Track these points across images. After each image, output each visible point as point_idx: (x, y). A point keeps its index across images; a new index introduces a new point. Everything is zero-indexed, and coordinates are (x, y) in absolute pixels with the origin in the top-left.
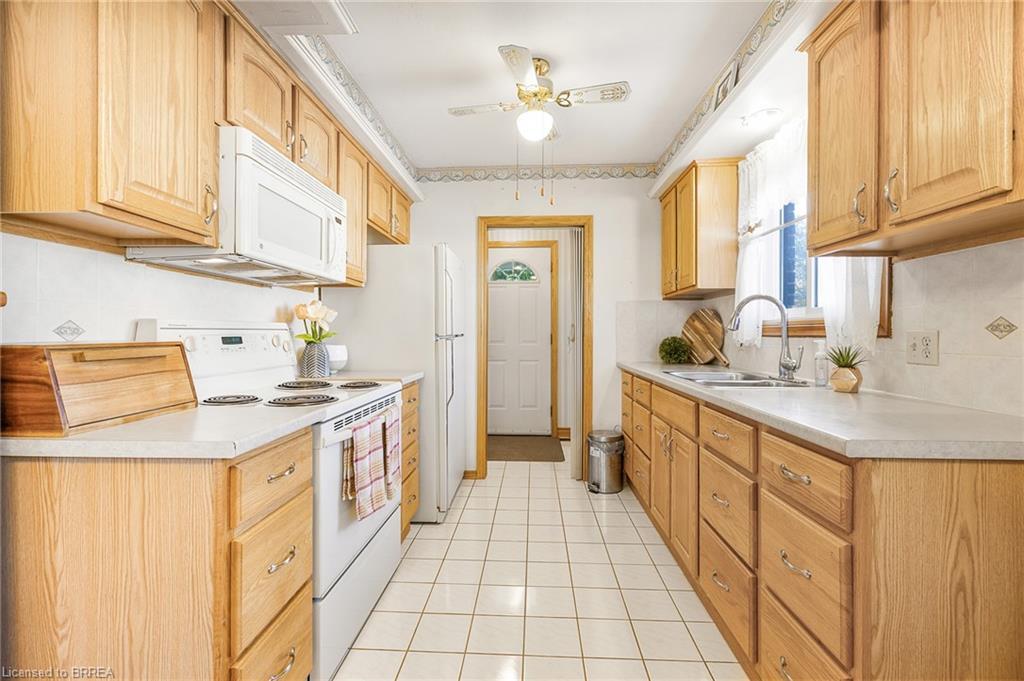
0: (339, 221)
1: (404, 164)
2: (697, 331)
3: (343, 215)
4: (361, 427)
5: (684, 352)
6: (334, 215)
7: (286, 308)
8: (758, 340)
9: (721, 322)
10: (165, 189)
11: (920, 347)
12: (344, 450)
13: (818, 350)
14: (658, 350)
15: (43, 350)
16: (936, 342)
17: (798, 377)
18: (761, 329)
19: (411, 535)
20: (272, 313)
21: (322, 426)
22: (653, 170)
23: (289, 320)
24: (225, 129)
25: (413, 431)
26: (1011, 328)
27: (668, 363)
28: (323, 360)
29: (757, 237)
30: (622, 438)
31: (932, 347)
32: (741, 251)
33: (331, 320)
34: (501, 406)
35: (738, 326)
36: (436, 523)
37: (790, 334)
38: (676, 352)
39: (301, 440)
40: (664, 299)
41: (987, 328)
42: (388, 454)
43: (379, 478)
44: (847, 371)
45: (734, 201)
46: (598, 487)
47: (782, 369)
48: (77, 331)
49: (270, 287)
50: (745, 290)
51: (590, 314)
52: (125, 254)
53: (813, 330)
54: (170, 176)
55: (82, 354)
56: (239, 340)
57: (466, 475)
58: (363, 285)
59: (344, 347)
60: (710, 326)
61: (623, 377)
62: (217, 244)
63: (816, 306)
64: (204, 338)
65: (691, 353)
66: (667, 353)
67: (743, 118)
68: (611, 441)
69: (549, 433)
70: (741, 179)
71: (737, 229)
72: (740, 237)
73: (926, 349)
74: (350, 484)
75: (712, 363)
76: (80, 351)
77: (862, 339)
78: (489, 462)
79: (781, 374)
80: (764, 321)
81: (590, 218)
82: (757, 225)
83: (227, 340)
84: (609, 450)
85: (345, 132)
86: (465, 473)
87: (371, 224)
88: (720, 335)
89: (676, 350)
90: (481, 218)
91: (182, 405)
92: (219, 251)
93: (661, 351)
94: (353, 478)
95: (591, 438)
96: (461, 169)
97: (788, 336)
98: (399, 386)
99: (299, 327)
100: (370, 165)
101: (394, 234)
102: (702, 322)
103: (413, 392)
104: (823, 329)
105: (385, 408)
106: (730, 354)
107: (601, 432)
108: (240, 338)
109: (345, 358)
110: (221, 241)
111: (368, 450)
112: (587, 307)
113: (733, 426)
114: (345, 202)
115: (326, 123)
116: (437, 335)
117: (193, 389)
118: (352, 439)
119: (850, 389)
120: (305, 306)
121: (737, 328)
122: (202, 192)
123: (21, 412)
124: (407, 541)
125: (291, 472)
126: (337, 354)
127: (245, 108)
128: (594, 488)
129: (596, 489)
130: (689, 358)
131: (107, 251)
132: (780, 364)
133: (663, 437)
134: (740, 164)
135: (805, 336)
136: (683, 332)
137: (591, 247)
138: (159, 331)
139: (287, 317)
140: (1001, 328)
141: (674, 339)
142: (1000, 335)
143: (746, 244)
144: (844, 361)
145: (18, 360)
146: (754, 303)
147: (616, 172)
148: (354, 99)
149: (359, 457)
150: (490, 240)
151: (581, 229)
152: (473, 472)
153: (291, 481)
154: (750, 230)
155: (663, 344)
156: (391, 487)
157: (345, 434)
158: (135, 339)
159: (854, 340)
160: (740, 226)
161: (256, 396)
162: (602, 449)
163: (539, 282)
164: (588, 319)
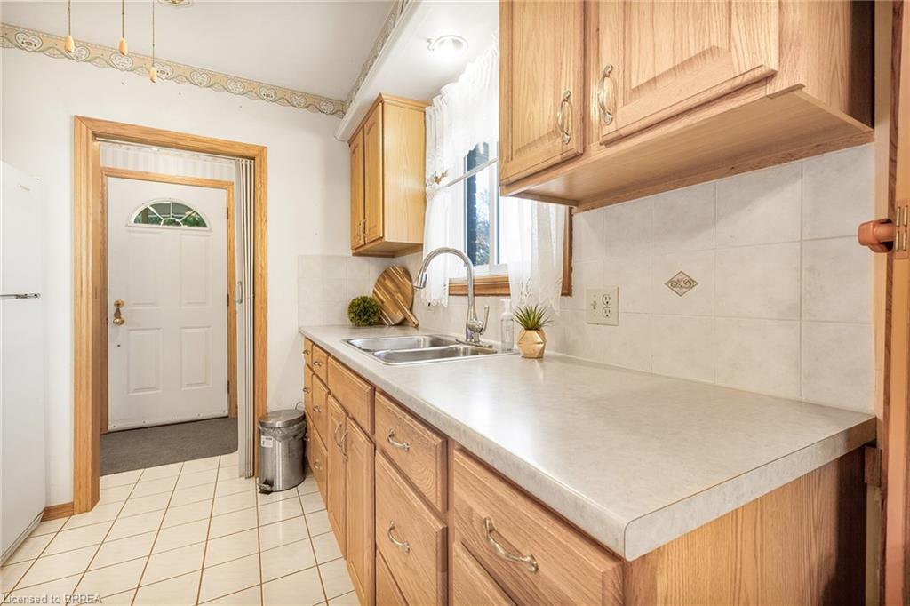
2: (387, 290)
5: (375, 313)
8: (445, 299)
9: (410, 280)
11: (601, 305)
13: (504, 311)
14: (347, 312)
16: (616, 299)
17: (484, 340)
18: (447, 287)
22: (340, 108)
26: (691, 283)
27: (357, 325)
29: (443, 187)
31: (612, 306)
32: (428, 204)
35: (425, 283)
37: (476, 293)
38: (365, 314)
40: (354, 254)
41: (666, 284)
44: (534, 333)
45: (421, 149)
46: (272, 485)
47: (469, 331)
50: (432, 242)
51: (264, 268)
53: (497, 287)
57: (49, 514)
60: (400, 285)
61: (305, 344)
63: (498, 262)
65: (382, 313)
66: (356, 315)
67: (429, 41)
68: (289, 424)
69: (226, 413)
70: (428, 125)
71: (425, 179)
72: (427, 188)
73: (606, 306)
75: (402, 324)
77: (547, 297)
79: (467, 338)
80: (450, 280)
81: (263, 150)
82: (443, 175)
84: (284, 438)
86: (48, 511)
88: (410, 295)
89: (366, 311)
90: (80, 119)
93: (350, 312)
95: (263, 424)
97: (474, 295)
102: (393, 281)
104: (508, 286)
106: (419, 314)
107: (278, 413)
112: (259, 259)
113: (414, 433)
119: (537, 354)
121: (424, 286)
128: (267, 488)
130: (380, 319)
132: (467, 326)
133: (338, 425)
134: (427, 109)
135: (489, 295)
136: (374, 292)
137: (264, 185)
140: (681, 284)
141: (364, 299)
142: (680, 291)
143: (433, 195)
144: (531, 322)
146: (441, 256)
147: (296, 100)
151: (251, 160)
152: (64, 506)
154: (438, 180)
155: (352, 305)
159: (540, 299)
160: (428, 177)
162: (275, 437)
163: (210, 231)
164: (261, 275)
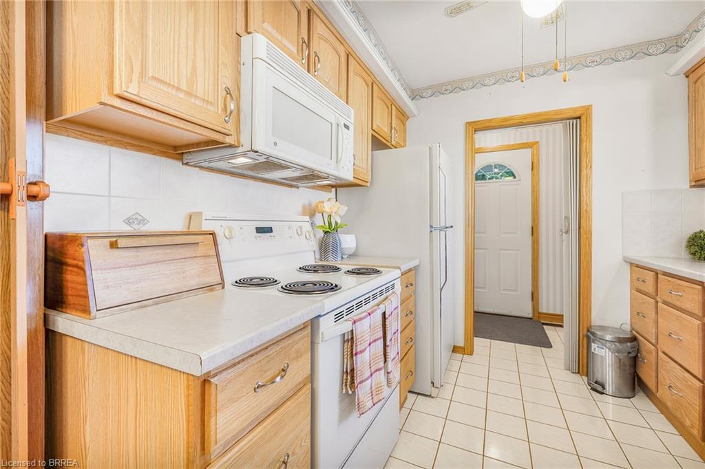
0: (347, 127)
1: (402, 85)
3: (351, 122)
4: (361, 319)
6: (342, 122)
7: (310, 205)
10: (184, 87)
12: (344, 342)
15: (80, 237)
19: (408, 404)
20: (300, 209)
21: (321, 319)
22: (675, 43)
23: (312, 215)
24: (246, 39)
25: (410, 314)
28: (336, 247)
30: (634, 339)
33: (342, 213)
34: (483, 288)
36: (430, 396)
39: (296, 337)
40: (692, 187)
42: (388, 343)
43: (379, 370)
46: (604, 387)
48: (143, 221)
49: (298, 187)
51: (589, 205)
52: (182, 159)
54: (189, 75)
55: (116, 241)
56: (270, 230)
57: (455, 349)
58: (368, 184)
59: (353, 236)
61: (634, 273)
62: (239, 143)
64: (241, 228)
68: (620, 340)
69: (531, 316)
74: (350, 377)
76: (115, 239)
78: (475, 338)
81: (588, 108)
83: (260, 230)
84: (617, 351)
85: (354, 55)
86: (454, 347)
87: (375, 134)
90: (469, 123)
91: (210, 287)
92: (240, 150)
93: (688, 246)
94: (352, 370)
95: (591, 333)
96: (449, 83)
98: (397, 273)
99: (319, 220)
100: (374, 84)
101: (393, 143)
103: (410, 278)
105: (385, 295)
107: (603, 328)
108: (271, 228)
109: (355, 246)
110: (242, 141)
111: (368, 342)
112: (584, 198)
114: (352, 111)
115: (338, 44)
116: (431, 227)
117: (221, 273)
118: (352, 330)
120: (323, 202)
122: (222, 93)
123: (70, 293)
124: (405, 411)
125: (282, 377)
126: (348, 241)
127: (263, 22)
128: (598, 387)
129: (600, 389)
131: (168, 157)
137: (589, 137)
138: (204, 221)
139: (311, 212)
145: (69, 246)
147: (621, 55)
148: (361, 26)
149: (359, 350)
150: (476, 147)
151: (577, 121)
152: (461, 347)
153: (282, 386)
156: (391, 375)
157: (345, 326)
158: (189, 228)
161: (276, 278)
162: (608, 348)
163: (520, 180)
164: (586, 211)
